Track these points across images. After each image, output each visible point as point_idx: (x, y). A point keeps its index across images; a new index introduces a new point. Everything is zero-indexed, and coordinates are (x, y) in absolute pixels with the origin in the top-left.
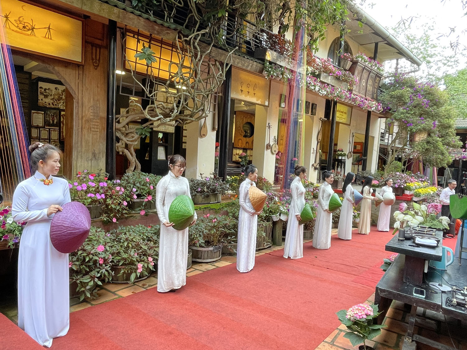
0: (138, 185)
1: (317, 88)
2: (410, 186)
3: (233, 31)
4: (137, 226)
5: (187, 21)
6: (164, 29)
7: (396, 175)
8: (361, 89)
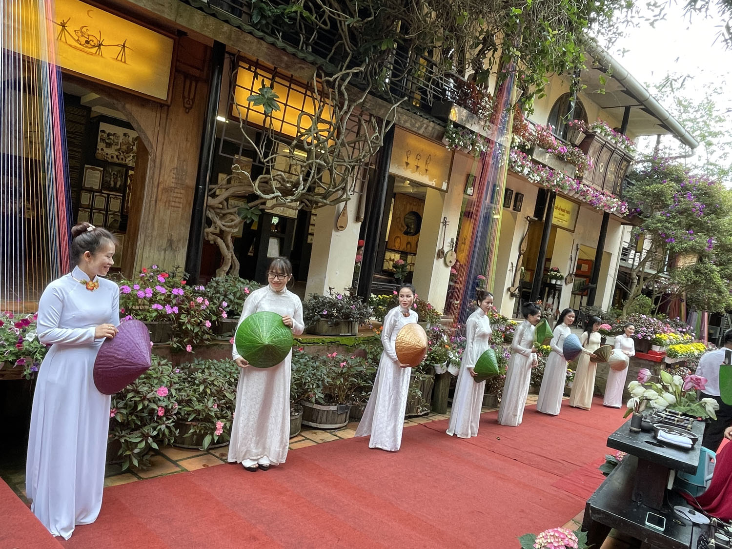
0: (231, 297)
1: (526, 171)
2: (661, 338)
3: (402, 72)
4: (223, 361)
5: (333, 51)
6: (297, 61)
7: (640, 319)
8: (597, 178)
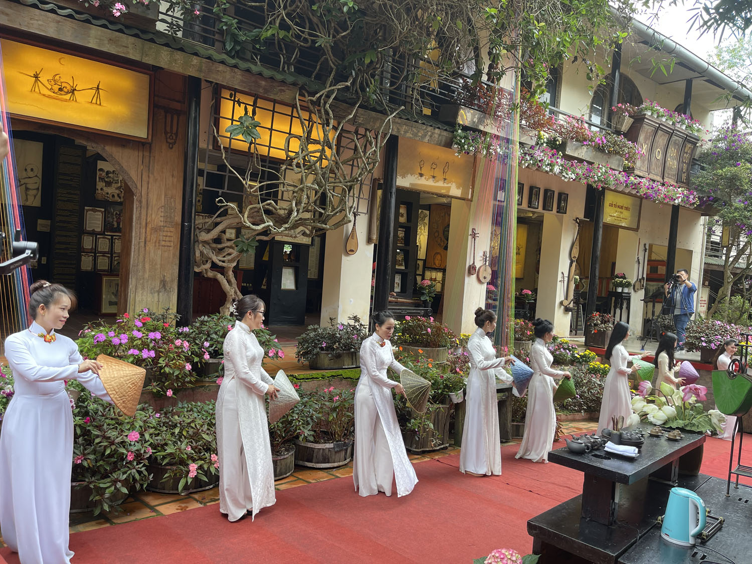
1: (557, 169)
4: (207, 402)
5: (318, 67)
6: (275, 84)
8: (653, 166)
